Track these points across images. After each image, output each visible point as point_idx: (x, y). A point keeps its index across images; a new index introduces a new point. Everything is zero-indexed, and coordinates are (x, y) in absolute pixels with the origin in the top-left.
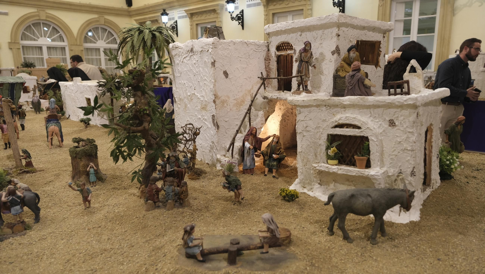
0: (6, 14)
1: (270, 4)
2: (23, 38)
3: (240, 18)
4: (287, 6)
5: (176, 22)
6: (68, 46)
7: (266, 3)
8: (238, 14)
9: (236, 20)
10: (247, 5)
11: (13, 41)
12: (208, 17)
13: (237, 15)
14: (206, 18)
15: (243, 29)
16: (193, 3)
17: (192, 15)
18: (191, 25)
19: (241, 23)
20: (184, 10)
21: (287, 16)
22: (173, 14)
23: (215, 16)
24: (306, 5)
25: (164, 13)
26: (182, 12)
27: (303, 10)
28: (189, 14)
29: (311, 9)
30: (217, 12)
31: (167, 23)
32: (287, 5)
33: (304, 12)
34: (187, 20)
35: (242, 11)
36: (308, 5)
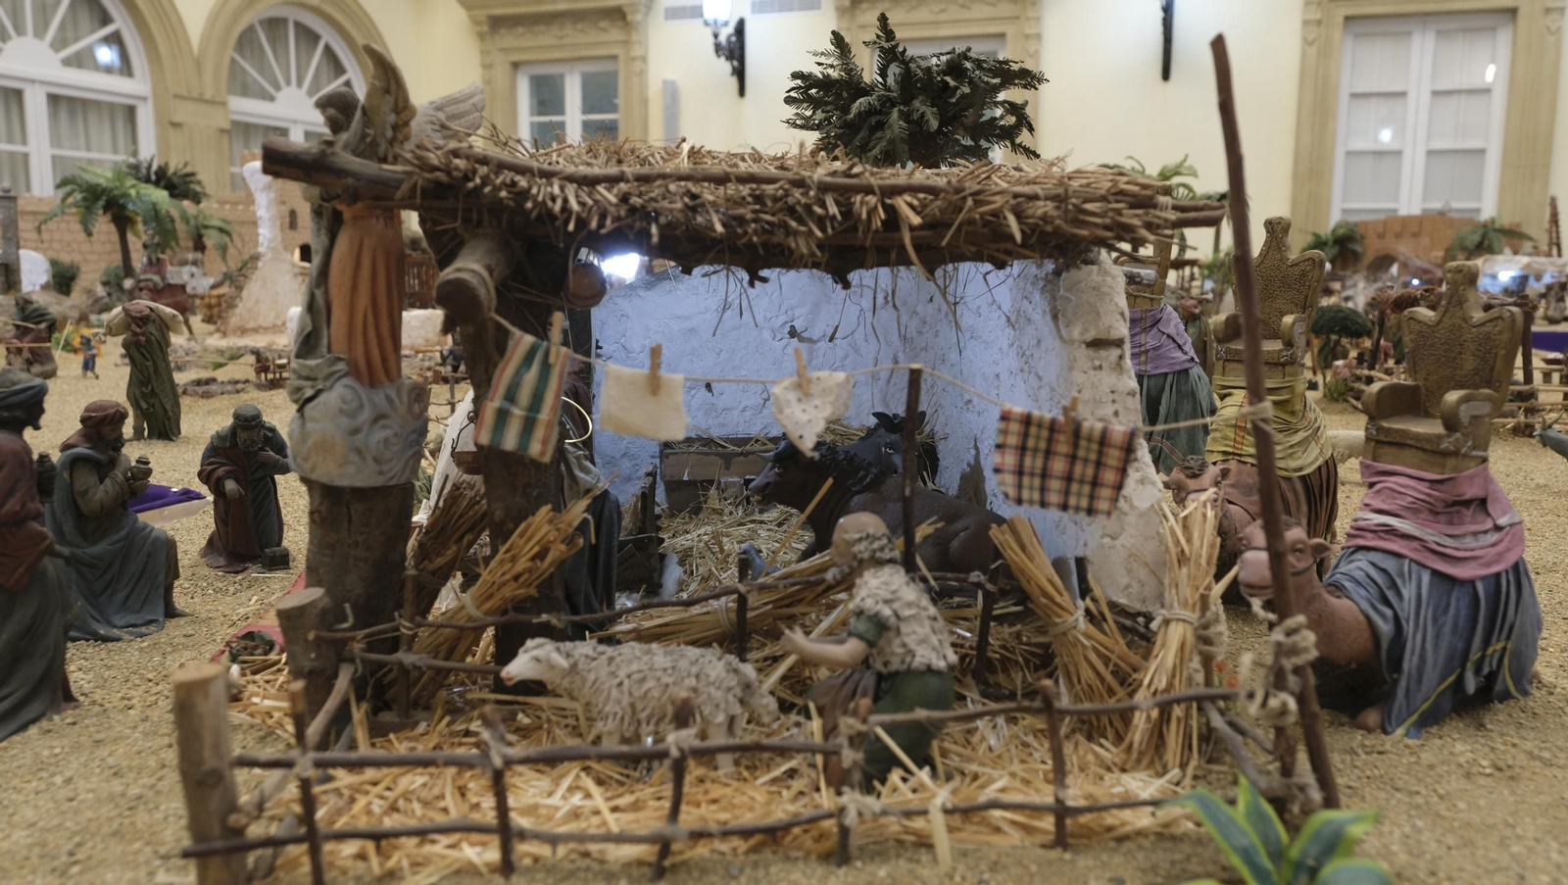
6: (150, 102)
14: (943, 17)
21: (1409, 34)
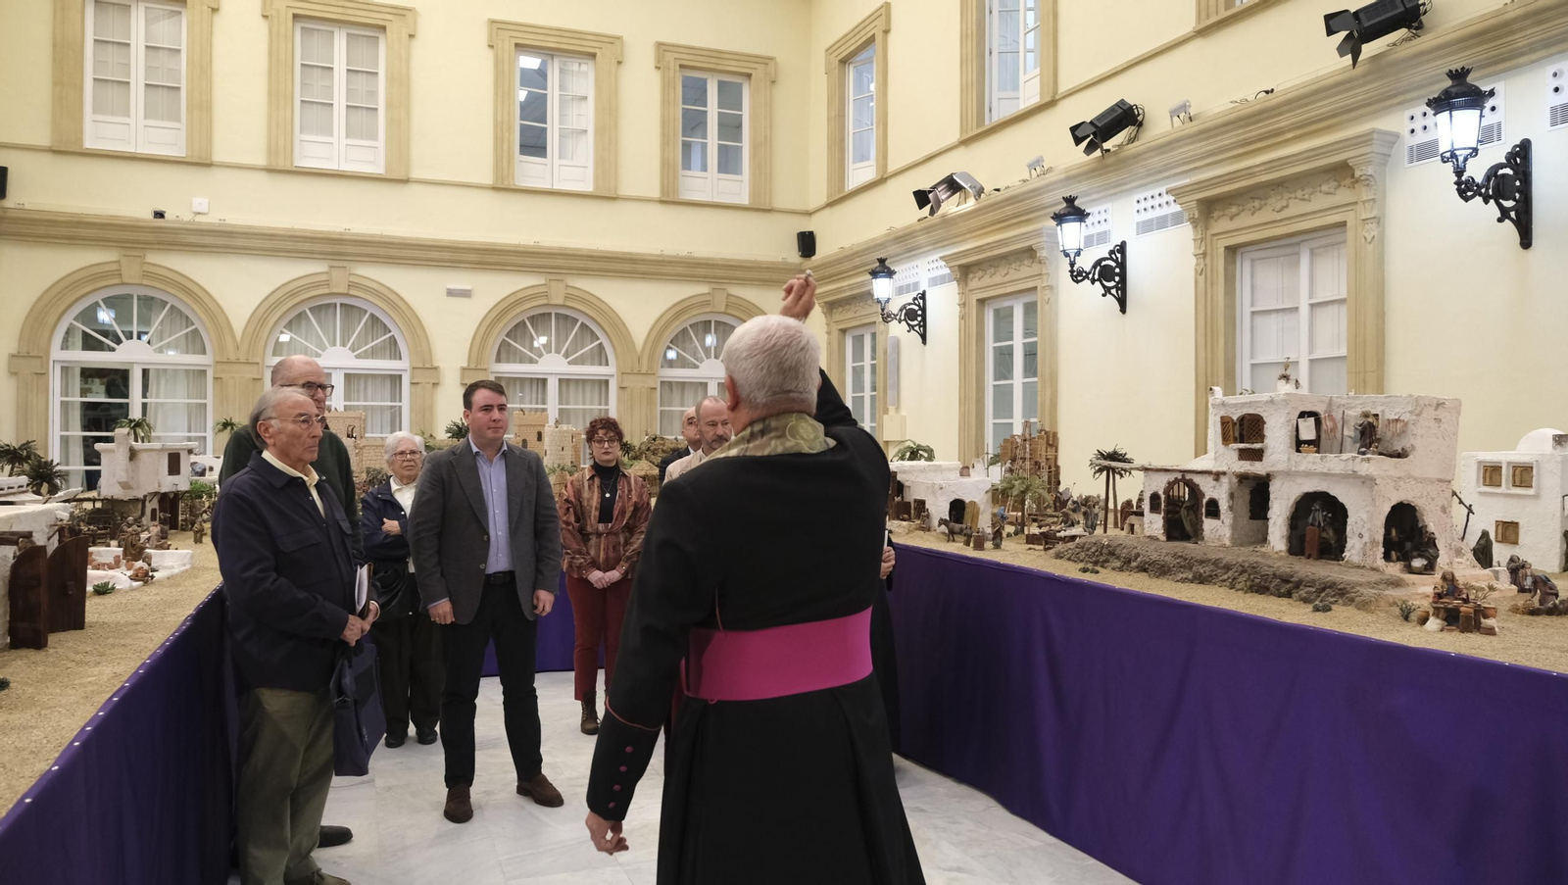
0: (466, 294)
1: (1216, 214)
2: (503, 355)
3: (1113, 274)
4: (1279, 216)
5: (923, 296)
6: (615, 377)
7: (1200, 212)
8: (1105, 259)
9: (1093, 281)
10: (1138, 223)
11: (473, 366)
12: (1013, 275)
13: (1098, 263)
15: (1123, 310)
16: (971, 232)
17: (965, 272)
18: (963, 305)
19: (1114, 291)
20: (941, 258)
22: (914, 271)
23: (1035, 269)
24: (1356, 203)
25: (883, 269)
26: (936, 264)
27: (1344, 224)
28: (956, 268)
29: (1378, 220)
30: (1038, 255)
31: (888, 301)
32: (1281, 210)
33: (1350, 233)
34: (953, 288)
35: (1122, 248)
36: (1364, 202)
